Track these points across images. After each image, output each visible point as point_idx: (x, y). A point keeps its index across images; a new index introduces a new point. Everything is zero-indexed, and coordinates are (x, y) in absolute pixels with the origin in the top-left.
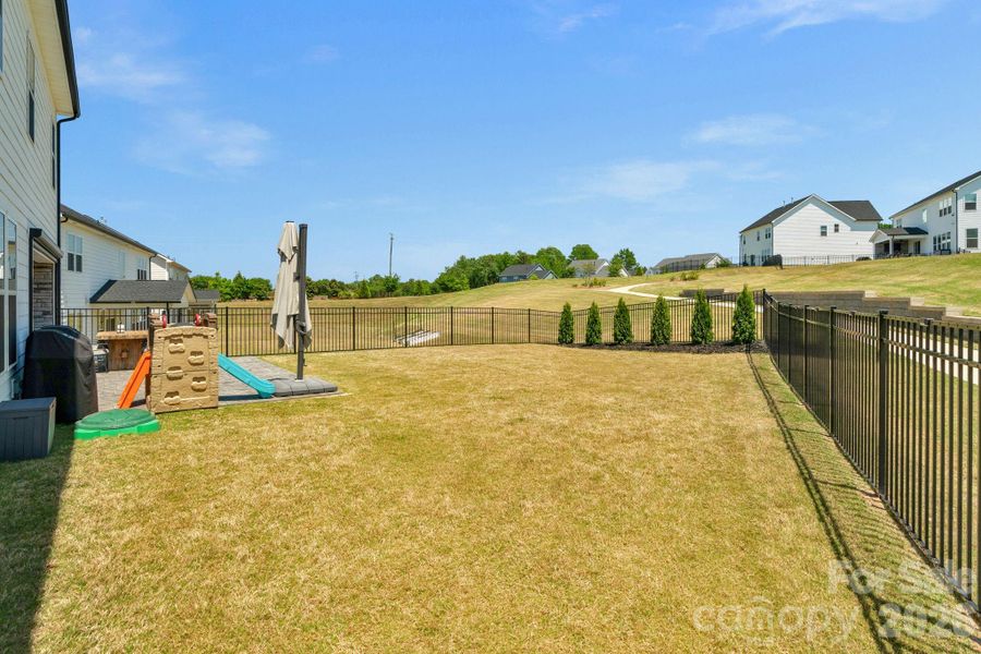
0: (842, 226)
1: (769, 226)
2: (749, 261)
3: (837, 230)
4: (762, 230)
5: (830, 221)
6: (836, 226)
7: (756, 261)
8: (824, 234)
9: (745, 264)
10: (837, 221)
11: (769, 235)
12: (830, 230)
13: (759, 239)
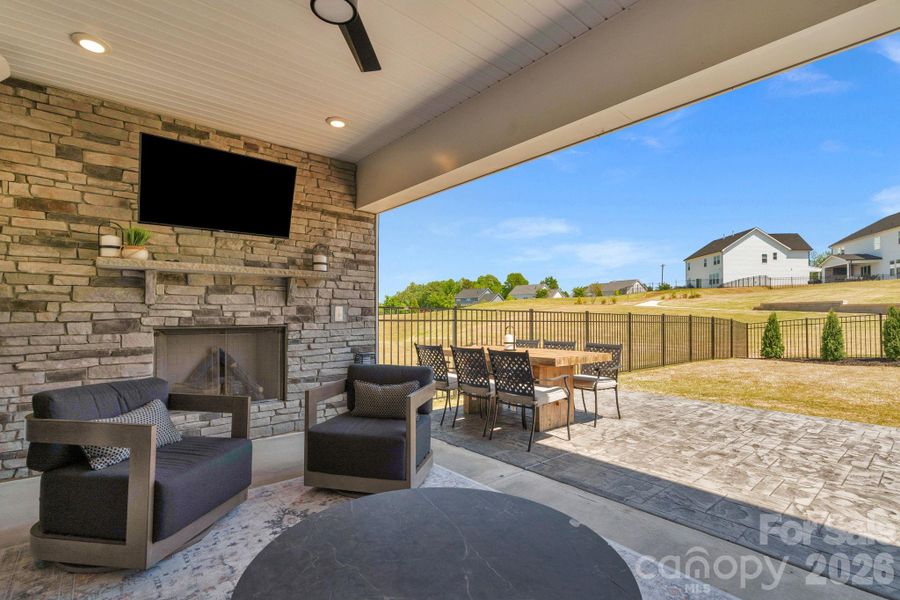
0: (780, 255)
1: (719, 254)
2: (694, 284)
3: (775, 258)
4: (710, 258)
5: (770, 250)
6: (775, 254)
7: (703, 284)
8: (764, 261)
9: (690, 286)
10: (776, 251)
11: (718, 262)
12: (770, 258)
13: (705, 265)
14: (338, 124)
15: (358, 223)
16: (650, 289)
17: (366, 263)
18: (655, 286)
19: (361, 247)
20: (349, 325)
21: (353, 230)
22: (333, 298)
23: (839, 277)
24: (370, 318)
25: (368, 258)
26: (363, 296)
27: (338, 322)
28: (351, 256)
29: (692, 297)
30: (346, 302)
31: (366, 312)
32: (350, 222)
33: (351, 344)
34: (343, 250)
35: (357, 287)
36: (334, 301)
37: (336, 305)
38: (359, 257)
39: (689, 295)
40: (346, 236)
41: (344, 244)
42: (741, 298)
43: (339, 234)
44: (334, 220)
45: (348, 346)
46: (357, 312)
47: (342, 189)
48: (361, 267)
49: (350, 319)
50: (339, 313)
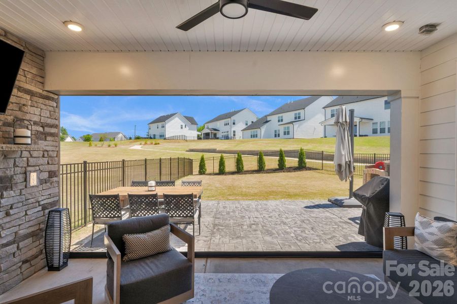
0: (187, 126)
1: (163, 123)
4: (160, 124)
5: (183, 123)
7: (156, 137)
8: (182, 128)
9: (150, 138)
10: (185, 124)
11: (163, 127)
12: (184, 127)
13: (158, 128)
14: (75, 28)
15: (47, 102)
16: (130, 138)
17: (52, 135)
18: (133, 137)
19: (49, 121)
20: (40, 188)
21: (43, 107)
22: (28, 166)
23: (207, 137)
24: (55, 179)
25: (53, 130)
26: (50, 162)
27: (33, 187)
28: (41, 129)
29: (156, 144)
30: (37, 168)
31: (53, 174)
32: (41, 100)
33: (42, 203)
34: (35, 123)
35: (46, 155)
36: (29, 169)
37: (31, 172)
38: (47, 130)
39: (154, 143)
40: (37, 111)
41: (36, 119)
42: (179, 146)
43: (32, 110)
44: (28, 97)
45: (39, 205)
46: (45, 175)
47: (34, 71)
48: (49, 138)
49: (41, 182)
50: (33, 179)
